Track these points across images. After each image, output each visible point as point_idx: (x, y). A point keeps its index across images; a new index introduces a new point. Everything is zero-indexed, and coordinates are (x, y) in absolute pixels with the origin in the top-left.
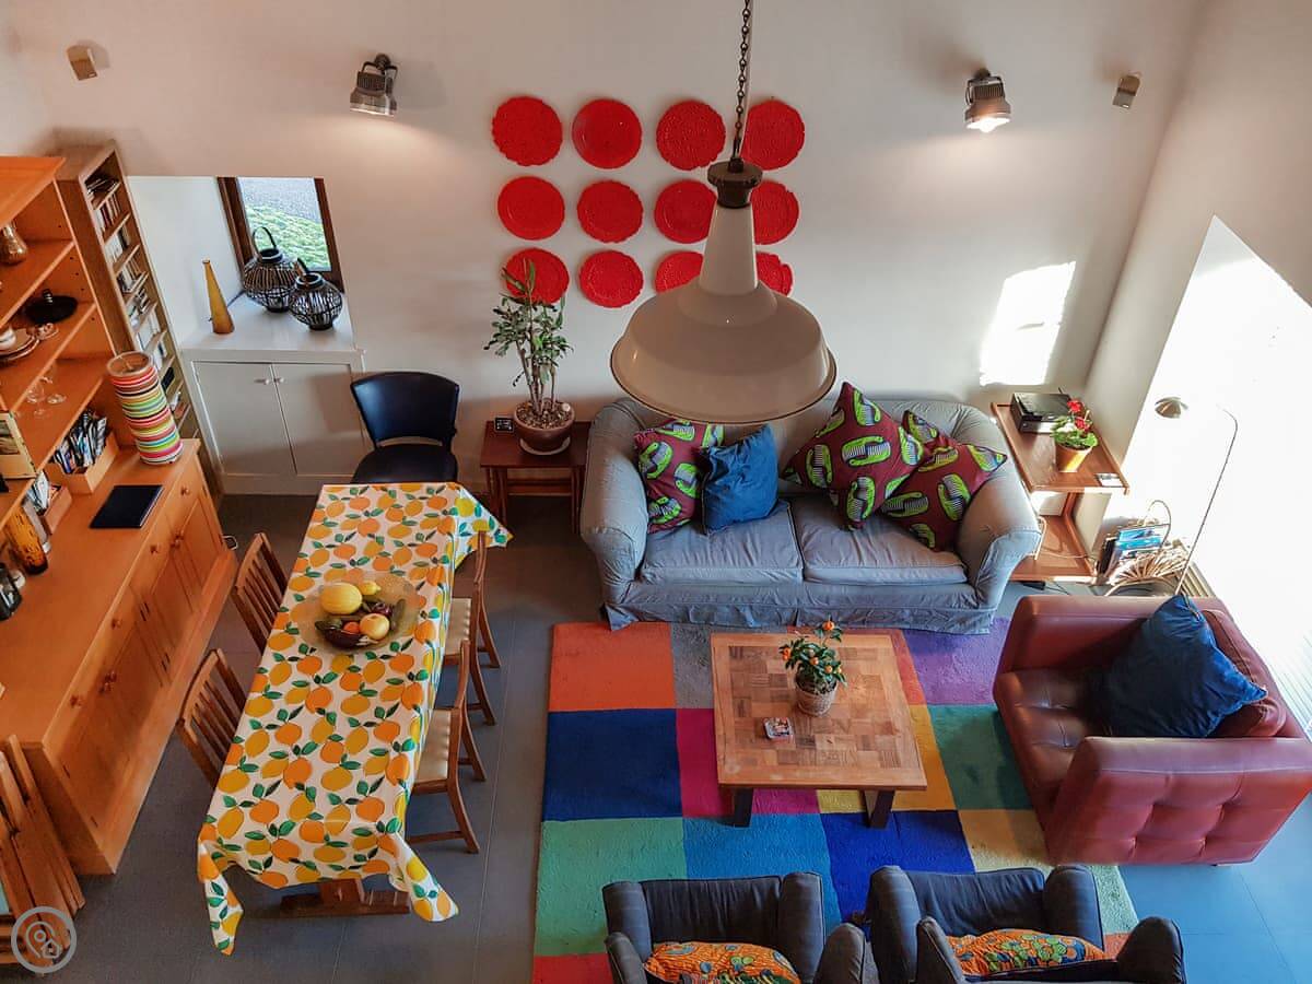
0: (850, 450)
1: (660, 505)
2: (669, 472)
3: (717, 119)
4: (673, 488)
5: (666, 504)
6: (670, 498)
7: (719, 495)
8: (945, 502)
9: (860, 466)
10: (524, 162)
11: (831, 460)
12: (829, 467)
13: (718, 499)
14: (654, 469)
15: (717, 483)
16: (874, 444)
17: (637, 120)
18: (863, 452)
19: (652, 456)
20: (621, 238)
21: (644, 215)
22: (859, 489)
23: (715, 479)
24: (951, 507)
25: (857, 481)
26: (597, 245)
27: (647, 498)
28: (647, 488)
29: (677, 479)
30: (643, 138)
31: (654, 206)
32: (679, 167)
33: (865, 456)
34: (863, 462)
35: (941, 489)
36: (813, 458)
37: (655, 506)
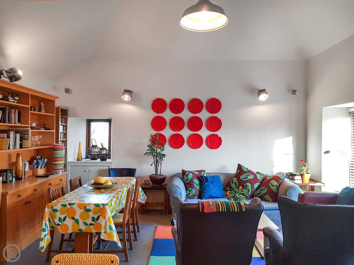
0: (242, 177)
1: (189, 191)
2: (192, 181)
3: (202, 102)
4: (192, 185)
5: (191, 190)
6: (192, 188)
7: (206, 187)
8: (272, 187)
9: (245, 181)
10: (158, 113)
11: (237, 180)
12: (237, 182)
13: (206, 188)
14: (187, 180)
15: (205, 184)
16: (249, 175)
17: (184, 103)
18: (246, 177)
19: (187, 175)
20: (180, 130)
21: (185, 124)
22: (246, 186)
23: (204, 183)
24: (274, 189)
25: (245, 184)
26: (174, 133)
27: (186, 189)
28: (185, 186)
29: (194, 183)
30: (185, 107)
31: (187, 123)
32: (193, 113)
33: (247, 178)
34: (246, 179)
35: (270, 185)
36: (232, 181)
37: (188, 191)
